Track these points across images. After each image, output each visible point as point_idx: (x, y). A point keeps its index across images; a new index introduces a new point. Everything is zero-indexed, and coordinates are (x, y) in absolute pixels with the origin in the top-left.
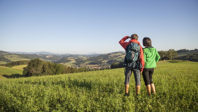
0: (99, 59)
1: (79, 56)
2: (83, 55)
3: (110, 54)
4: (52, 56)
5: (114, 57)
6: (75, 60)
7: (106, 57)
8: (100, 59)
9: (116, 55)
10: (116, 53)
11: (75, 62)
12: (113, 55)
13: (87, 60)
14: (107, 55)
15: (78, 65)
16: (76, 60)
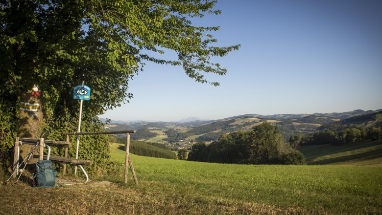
0: (212, 130)
1: (168, 125)
2: (175, 124)
3: (232, 120)
4: (115, 126)
5: (244, 126)
6: (164, 134)
7: (228, 126)
8: (216, 130)
9: (247, 120)
10: (246, 117)
11: (166, 136)
12: (242, 121)
13: (189, 132)
14: (227, 122)
15: (175, 143)
16: (166, 132)
